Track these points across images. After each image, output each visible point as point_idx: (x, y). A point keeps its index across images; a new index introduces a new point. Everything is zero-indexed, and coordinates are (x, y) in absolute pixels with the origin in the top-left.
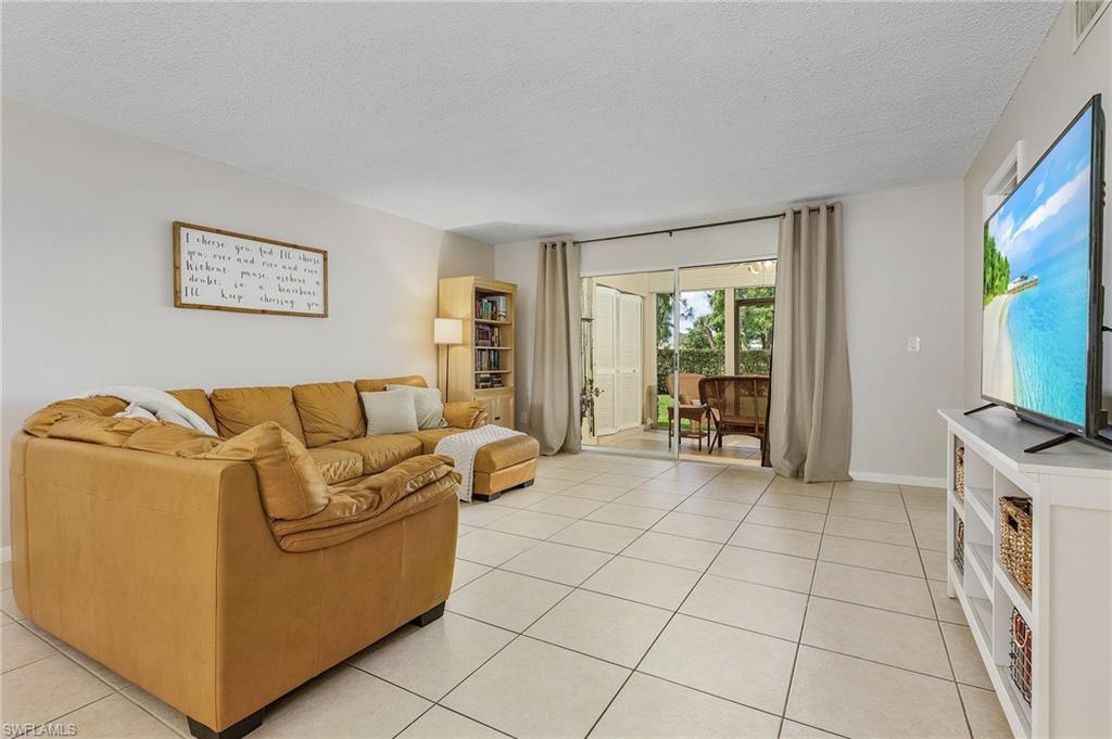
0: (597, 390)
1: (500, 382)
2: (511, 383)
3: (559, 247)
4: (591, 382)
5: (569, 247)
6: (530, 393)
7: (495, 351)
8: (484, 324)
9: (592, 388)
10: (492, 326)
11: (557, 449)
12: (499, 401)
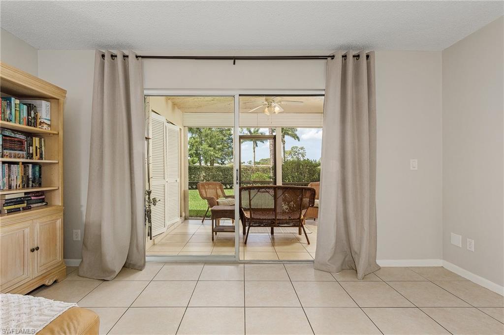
0: (154, 200)
1: (43, 201)
2: (57, 200)
3: (119, 59)
4: (149, 193)
5: (132, 60)
6: (84, 209)
7: (34, 164)
8: (14, 130)
9: (149, 198)
10: (30, 135)
11: (118, 268)
12: (37, 226)
